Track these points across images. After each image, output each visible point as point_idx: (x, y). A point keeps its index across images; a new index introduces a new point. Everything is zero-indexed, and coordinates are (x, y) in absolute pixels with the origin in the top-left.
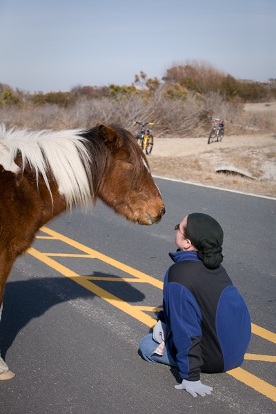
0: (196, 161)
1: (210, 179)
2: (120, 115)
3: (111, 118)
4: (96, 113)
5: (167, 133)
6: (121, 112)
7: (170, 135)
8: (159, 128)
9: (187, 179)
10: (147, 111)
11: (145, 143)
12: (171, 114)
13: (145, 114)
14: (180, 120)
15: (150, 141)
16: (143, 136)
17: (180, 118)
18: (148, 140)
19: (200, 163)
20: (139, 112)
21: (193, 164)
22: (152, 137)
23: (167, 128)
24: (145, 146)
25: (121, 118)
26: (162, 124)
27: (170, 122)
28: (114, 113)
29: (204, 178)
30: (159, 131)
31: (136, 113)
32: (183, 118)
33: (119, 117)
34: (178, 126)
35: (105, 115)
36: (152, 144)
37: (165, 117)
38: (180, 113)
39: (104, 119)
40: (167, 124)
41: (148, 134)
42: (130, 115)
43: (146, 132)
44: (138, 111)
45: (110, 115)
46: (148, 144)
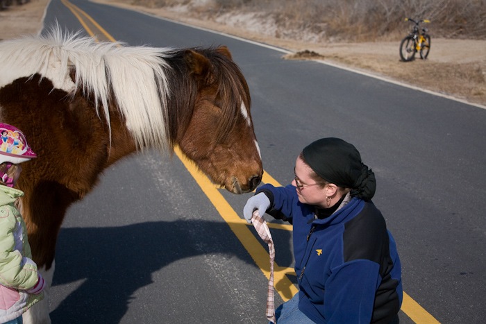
0: (479, 70)
1: (479, 94)
2: (404, 9)
3: (395, 13)
4: (377, 5)
5: (461, 32)
6: (406, 6)
7: (464, 36)
8: (452, 27)
9: (453, 92)
10: (438, 5)
11: (419, 45)
12: (467, 10)
13: (435, 9)
14: (477, 18)
15: (426, 42)
16: (415, 36)
17: (478, 15)
18: (423, 41)
19: (484, 73)
20: (428, 6)
21: (474, 74)
22: (429, 37)
23: (461, 27)
24: (419, 48)
25: (406, 13)
26: (456, 21)
27: (465, 19)
28: (397, 7)
29: (473, 92)
30: (451, 30)
31: (424, 7)
32: (481, 15)
33: (404, 12)
34: (474, 24)
35: (387, 9)
36: (429, 47)
37: (459, 13)
38: (478, 9)
39: (385, 14)
40: (461, 22)
41: (423, 34)
42: (417, 10)
43: (421, 32)
44: (426, 5)
45: (393, 9)
46: (423, 46)
